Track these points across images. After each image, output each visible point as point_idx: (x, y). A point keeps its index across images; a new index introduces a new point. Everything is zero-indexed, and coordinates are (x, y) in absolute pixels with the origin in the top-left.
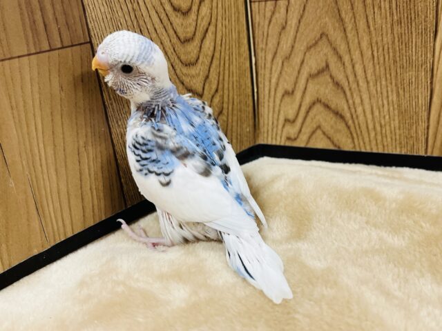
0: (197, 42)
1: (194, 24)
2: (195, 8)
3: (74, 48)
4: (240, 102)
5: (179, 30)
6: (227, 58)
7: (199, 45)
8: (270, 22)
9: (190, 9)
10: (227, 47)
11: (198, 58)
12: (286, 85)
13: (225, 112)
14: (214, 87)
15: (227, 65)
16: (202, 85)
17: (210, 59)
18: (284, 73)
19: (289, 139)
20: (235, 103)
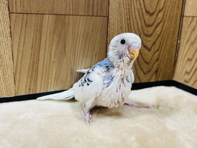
0: (153, 27)
1: (154, 20)
2: (156, 13)
3: (101, 17)
4: (168, 58)
5: (147, 21)
6: (166, 38)
7: (154, 29)
8: (189, 26)
9: (153, 13)
10: (167, 33)
11: (152, 34)
12: (189, 56)
13: (159, 60)
14: (157, 48)
15: (165, 41)
16: (151, 46)
17: (157, 36)
18: (189, 50)
19: (185, 81)
20: (165, 58)
